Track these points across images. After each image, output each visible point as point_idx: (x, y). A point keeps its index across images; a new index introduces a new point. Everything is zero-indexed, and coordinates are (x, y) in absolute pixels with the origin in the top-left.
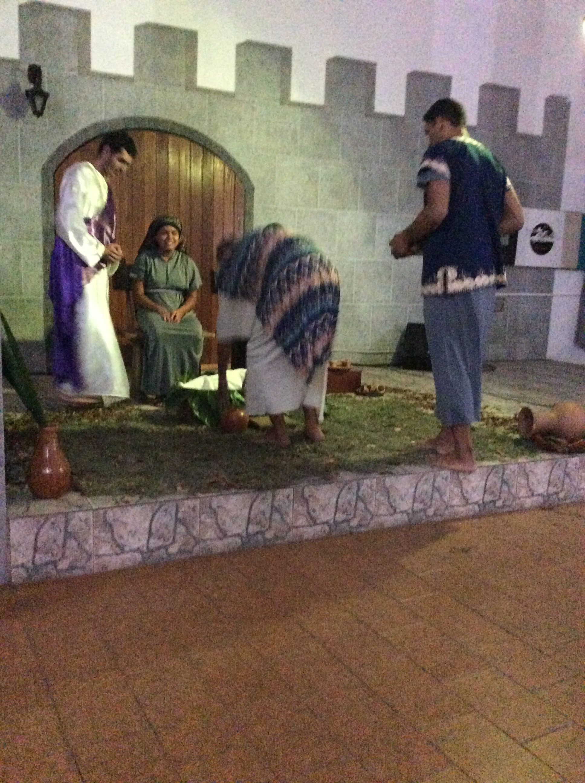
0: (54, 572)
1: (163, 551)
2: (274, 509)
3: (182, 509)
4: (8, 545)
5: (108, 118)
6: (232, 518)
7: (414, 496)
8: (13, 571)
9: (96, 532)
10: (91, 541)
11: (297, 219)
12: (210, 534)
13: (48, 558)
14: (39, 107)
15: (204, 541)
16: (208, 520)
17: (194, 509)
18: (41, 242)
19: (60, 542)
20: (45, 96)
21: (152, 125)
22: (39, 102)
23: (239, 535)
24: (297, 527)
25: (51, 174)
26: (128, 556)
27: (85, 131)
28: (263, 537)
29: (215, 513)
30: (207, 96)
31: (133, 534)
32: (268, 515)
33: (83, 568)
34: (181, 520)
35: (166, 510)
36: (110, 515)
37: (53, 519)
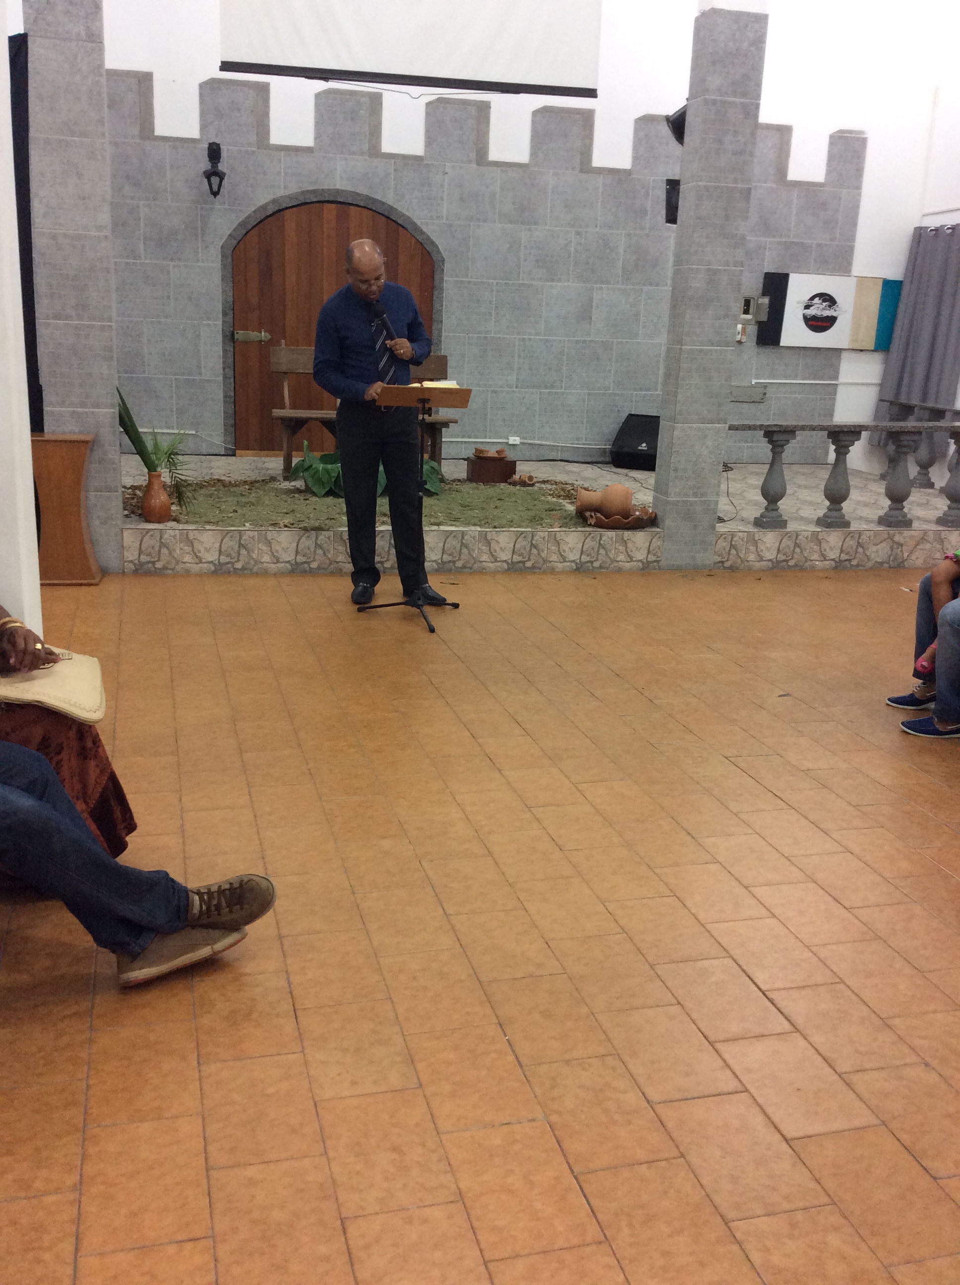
0: (153, 569)
1: (229, 566)
2: (318, 546)
3: (244, 538)
4: (123, 546)
5: (287, 193)
6: (283, 549)
7: (443, 550)
8: (125, 564)
9: (182, 545)
10: (178, 551)
11: (494, 293)
12: (266, 558)
13: (148, 559)
14: (215, 188)
15: (262, 563)
16: (264, 548)
17: (253, 538)
18: (220, 323)
19: (157, 548)
20: (221, 176)
21: (332, 199)
22: (215, 180)
23: (288, 562)
24: (337, 562)
25: (229, 252)
26: (205, 565)
27: (264, 207)
28: (309, 566)
29: (270, 543)
30: (393, 161)
31: (208, 550)
32: (312, 549)
33: (173, 569)
34: (243, 545)
35: (231, 537)
36: (191, 536)
37: (151, 533)
